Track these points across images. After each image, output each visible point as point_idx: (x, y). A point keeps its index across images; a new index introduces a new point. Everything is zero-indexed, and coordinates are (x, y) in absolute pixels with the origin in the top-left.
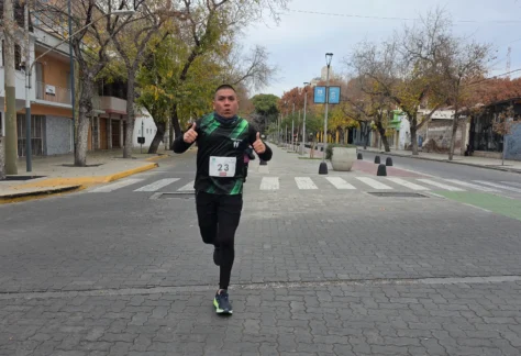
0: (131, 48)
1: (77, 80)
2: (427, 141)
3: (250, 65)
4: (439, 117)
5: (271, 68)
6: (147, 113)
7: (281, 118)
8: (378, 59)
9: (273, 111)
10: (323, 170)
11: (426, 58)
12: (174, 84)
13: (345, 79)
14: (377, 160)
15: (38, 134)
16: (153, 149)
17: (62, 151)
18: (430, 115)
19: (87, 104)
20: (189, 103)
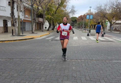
0: (44, 6)
1: (32, 14)
2: (114, 28)
3: (71, 10)
4: (117, 22)
5: (76, 10)
6: (47, 21)
7: (78, 23)
8: (102, 8)
9: (76, 21)
10: (88, 35)
11: (115, 8)
12: (53, 15)
13: (94, 13)
15: (24, 26)
16: (48, 30)
17: (29, 30)
18: (115, 22)
19: (35, 19)
20: (56, 19)
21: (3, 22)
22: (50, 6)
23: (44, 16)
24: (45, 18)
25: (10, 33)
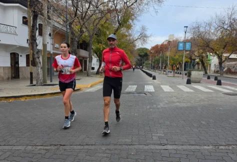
1: (69, 41)
2: (226, 69)
3: (139, 34)
9: (146, 55)
10: (189, 82)
11: (227, 29)
16: (98, 73)
18: (229, 56)
19: (74, 52)
21: (11, 57)
22: (102, 26)
23: (91, 46)
25: (24, 79)
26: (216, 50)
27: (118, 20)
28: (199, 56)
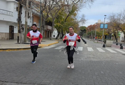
0: (54, 14)
1: (41, 21)
5: (86, 20)
6: (56, 29)
7: (87, 32)
8: (115, 18)
9: (85, 30)
10: (104, 46)
12: (63, 23)
14: (117, 44)
16: (57, 38)
19: (43, 27)
20: (66, 27)
22: (60, 13)
23: (53, 24)
24: (54, 26)
26: (123, 29)
27: (69, 10)
28: (113, 32)
